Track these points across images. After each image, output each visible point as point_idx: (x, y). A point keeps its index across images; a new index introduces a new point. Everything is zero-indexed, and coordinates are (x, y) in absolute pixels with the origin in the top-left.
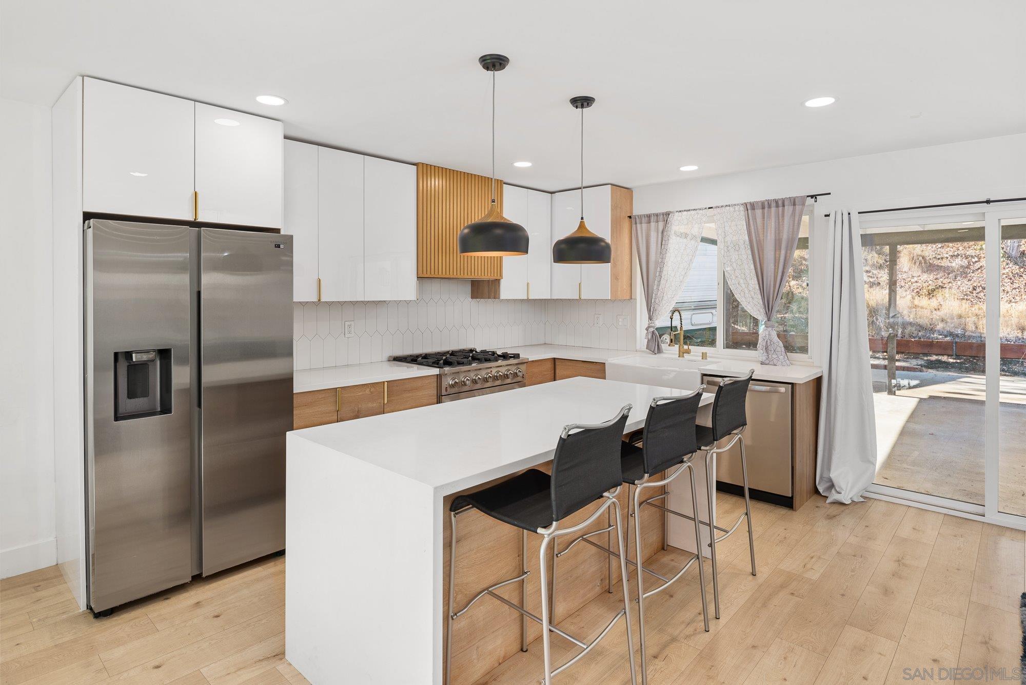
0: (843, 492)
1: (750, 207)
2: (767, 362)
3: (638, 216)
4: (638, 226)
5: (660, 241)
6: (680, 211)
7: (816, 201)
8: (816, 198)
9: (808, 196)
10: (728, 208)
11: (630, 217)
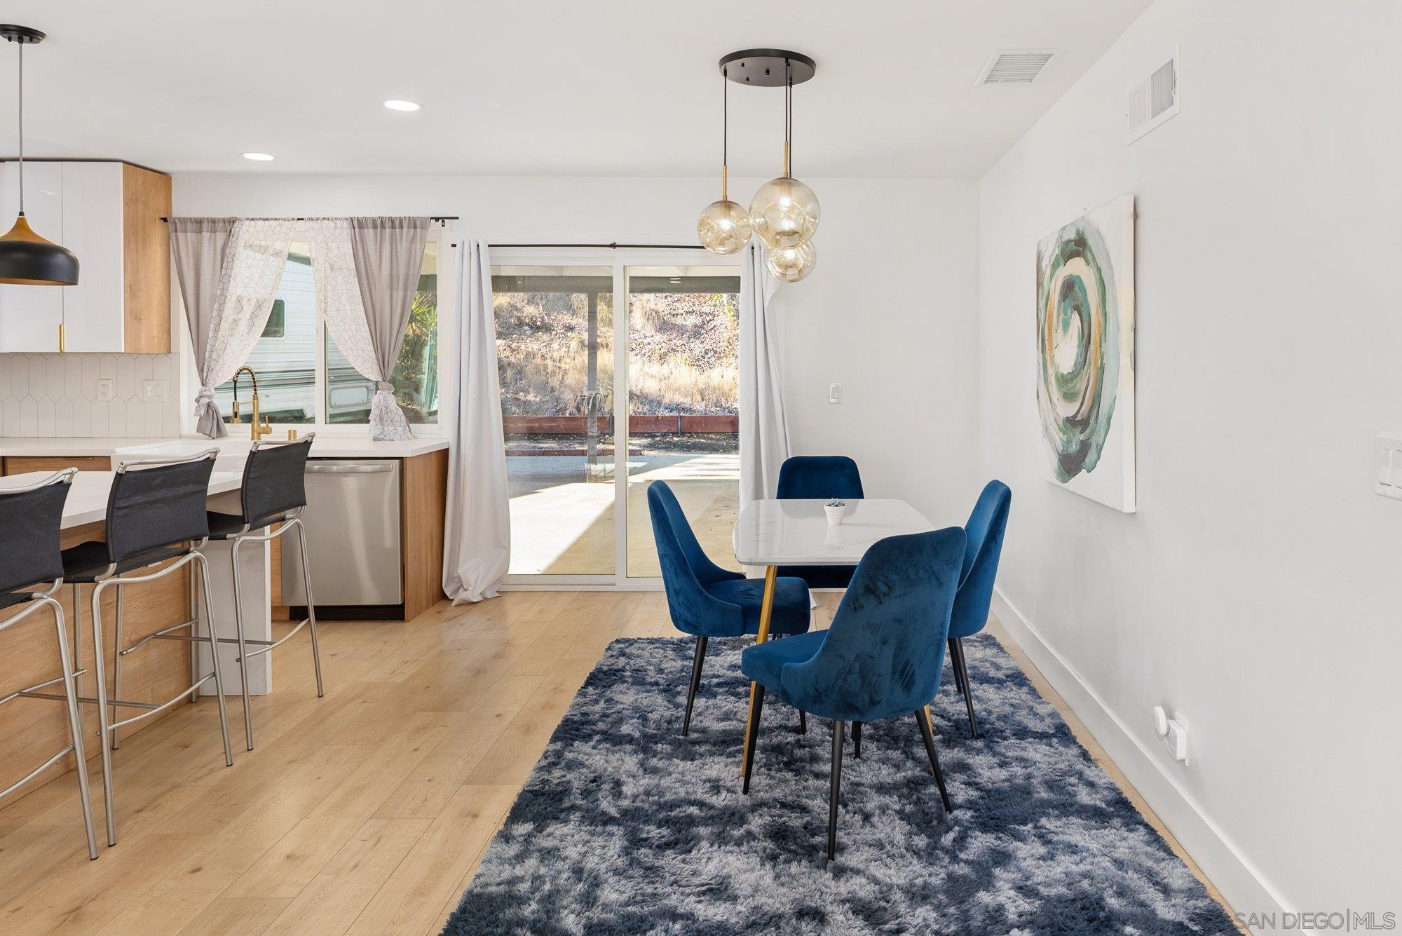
0: (470, 589)
1: (359, 225)
2: (382, 437)
3: (179, 219)
4: (180, 235)
5: (219, 262)
6: (252, 219)
7: (443, 226)
8: (443, 221)
9: (432, 218)
10: (326, 222)
11: (165, 220)
